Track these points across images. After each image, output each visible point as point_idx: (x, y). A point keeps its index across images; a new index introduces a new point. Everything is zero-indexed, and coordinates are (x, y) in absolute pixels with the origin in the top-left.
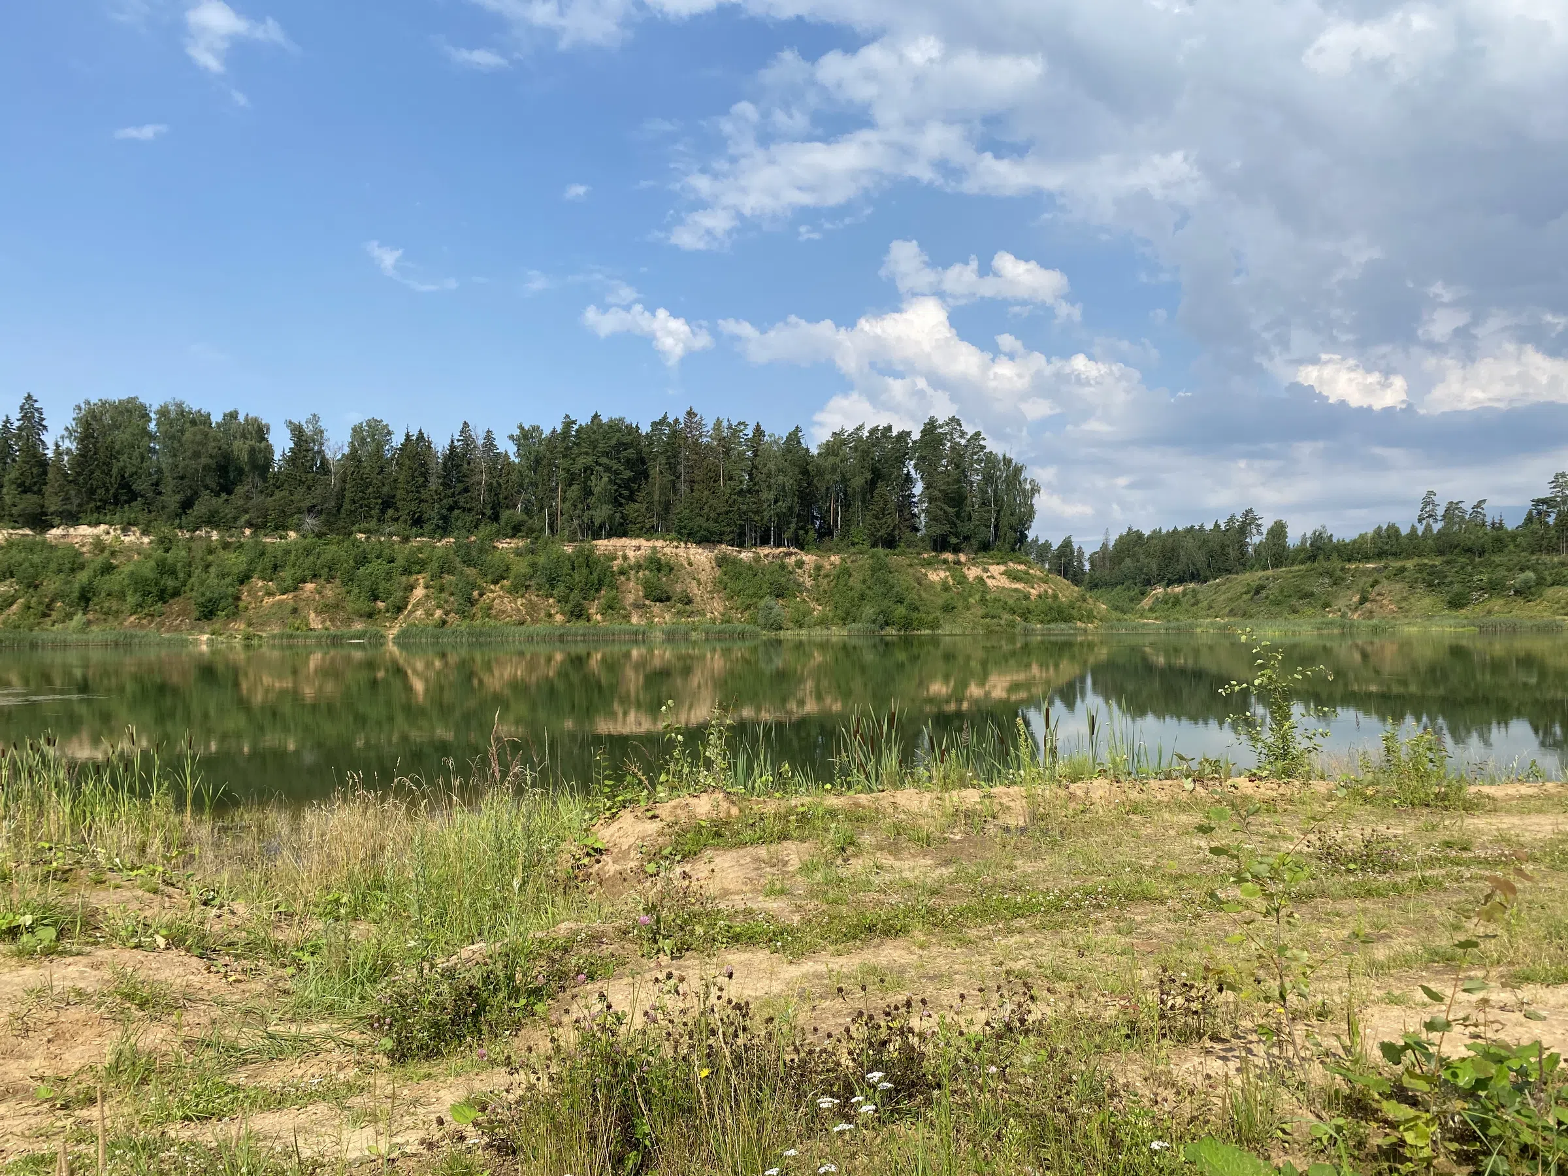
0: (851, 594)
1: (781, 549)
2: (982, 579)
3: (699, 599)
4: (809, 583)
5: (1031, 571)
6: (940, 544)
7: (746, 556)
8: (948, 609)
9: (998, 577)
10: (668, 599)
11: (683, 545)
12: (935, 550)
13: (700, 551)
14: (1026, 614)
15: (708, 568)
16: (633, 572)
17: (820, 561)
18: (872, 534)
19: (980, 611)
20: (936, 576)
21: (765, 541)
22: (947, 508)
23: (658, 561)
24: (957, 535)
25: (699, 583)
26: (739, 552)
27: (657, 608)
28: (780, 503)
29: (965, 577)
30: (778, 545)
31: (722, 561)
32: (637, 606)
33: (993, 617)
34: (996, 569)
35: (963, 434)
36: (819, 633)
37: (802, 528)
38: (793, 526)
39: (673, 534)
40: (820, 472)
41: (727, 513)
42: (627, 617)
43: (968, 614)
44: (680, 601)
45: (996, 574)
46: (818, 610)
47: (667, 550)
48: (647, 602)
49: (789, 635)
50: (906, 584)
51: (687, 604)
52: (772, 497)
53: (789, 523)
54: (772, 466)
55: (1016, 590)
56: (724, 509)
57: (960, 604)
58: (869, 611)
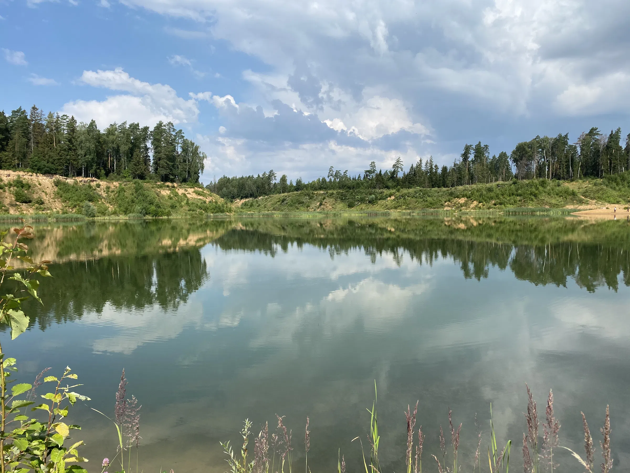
0: (127, 200)
1: (88, 178)
2: (185, 195)
3: (47, 202)
4: (104, 195)
5: (205, 191)
6: (165, 179)
7: (70, 181)
8: (173, 207)
9: (192, 193)
10: (30, 202)
11: (34, 174)
12: (162, 181)
13: (45, 178)
14: (206, 209)
15: (50, 186)
16: (7, 188)
17: (109, 185)
18: (134, 173)
19: (187, 209)
20: (165, 193)
21: (79, 174)
22: (168, 162)
23: (21, 182)
24: (173, 175)
25: (46, 194)
26: (66, 179)
27: (24, 206)
28: (87, 156)
29: (177, 193)
30: (87, 176)
31: (57, 184)
32: (12, 205)
33: (193, 211)
34: (191, 190)
35: (174, 130)
36: (114, 218)
37: (98, 169)
38: (94, 167)
39: (28, 169)
40: (105, 142)
41: (59, 159)
42: (7, 211)
43: (182, 209)
44: (37, 202)
45: (190, 192)
46: (111, 208)
47: (26, 177)
48: (18, 203)
49: (100, 219)
50: (153, 196)
51: (41, 204)
52: (83, 153)
53: (93, 166)
54: (83, 138)
55: (200, 199)
56: (57, 158)
57: (178, 205)
58: (137, 207)
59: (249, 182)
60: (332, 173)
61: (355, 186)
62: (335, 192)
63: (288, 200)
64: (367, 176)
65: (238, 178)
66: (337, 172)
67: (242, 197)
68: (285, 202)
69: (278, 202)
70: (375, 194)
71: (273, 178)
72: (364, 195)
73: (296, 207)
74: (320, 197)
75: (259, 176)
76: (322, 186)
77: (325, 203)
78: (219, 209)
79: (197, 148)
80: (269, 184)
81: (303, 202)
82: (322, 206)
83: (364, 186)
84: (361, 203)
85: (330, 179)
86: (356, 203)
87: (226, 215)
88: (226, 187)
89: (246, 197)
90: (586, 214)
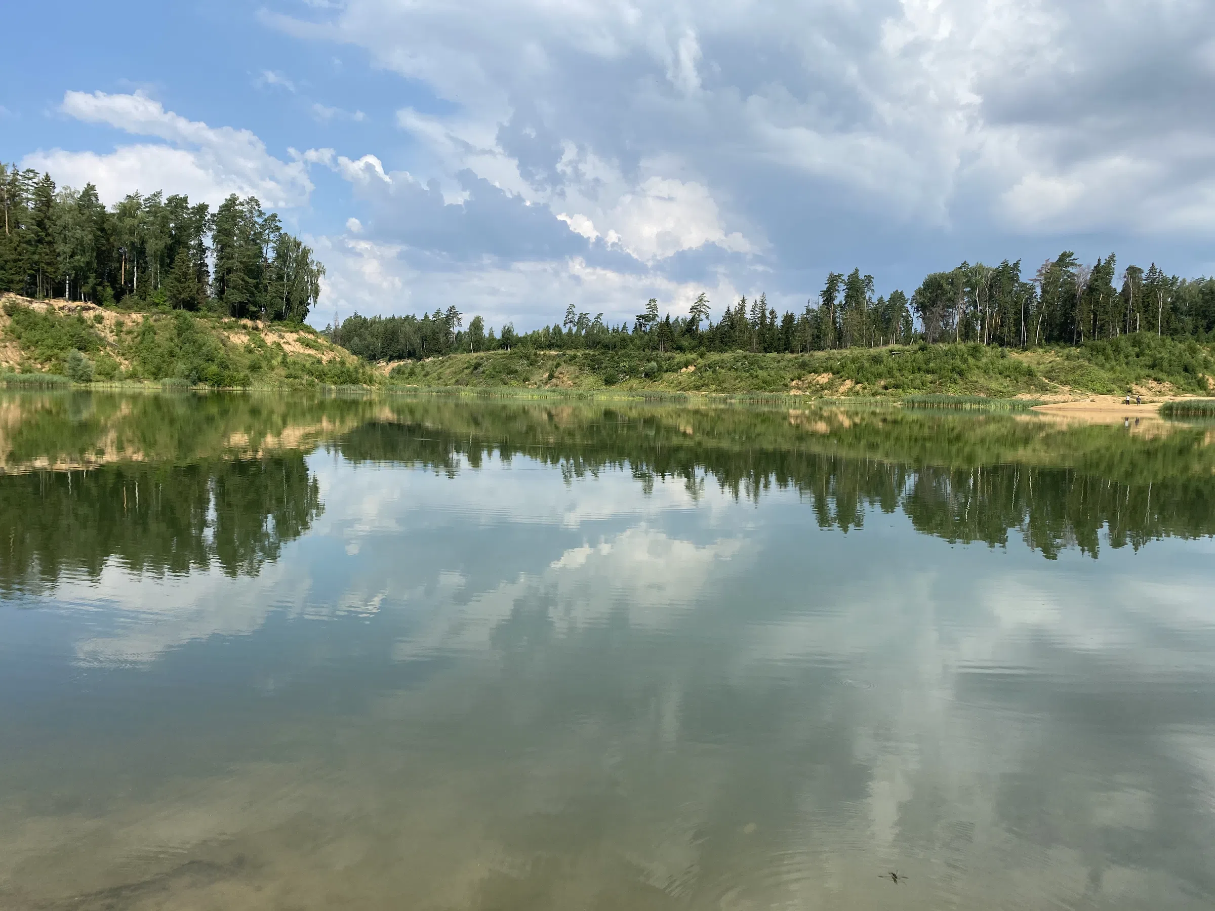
0: (160, 350)
1: (78, 303)
2: (279, 344)
4: (111, 338)
5: (319, 340)
6: (240, 311)
7: (39, 307)
8: (254, 368)
9: (293, 343)
12: (234, 316)
14: (322, 376)
17: (122, 319)
18: (174, 296)
19: (283, 372)
20: (239, 339)
21: (59, 293)
22: (247, 278)
24: (255, 304)
26: (31, 302)
28: (77, 258)
29: (263, 341)
30: (74, 297)
31: (11, 311)
33: (295, 378)
34: (291, 337)
35: (261, 214)
36: (131, 387)
37: (100, 284)
38: (92, 281)
40: (115, 231)
41: (15, 261)
43: (273, 374)
45: (290, 341)
46: (125, 366)
49: (100, 386)
50: (213, 345)
52: (68, 249)
53: (88, 277)
54: (67, 218)
55: (309, 355)
56: (13, 257)
57: (264, 364)
58: (181, 366)
59: (407, 328)
60: (573, 318)
61: (618, 344)
62: (579, 354)
63: (487, 366)
64: (640, 325)
65: (383, 318)
66: (583, 317)
67: (391, 356)
68: (481, 369)
69: (466, 368)
70: (657, 362)
71: (456, 323)
72: (636, 362)
73: (502, 380)
74: (551, 362)
75: (426, 317)
76: (553, 341)
77: (560, 373)
78: (348, 378)
79: (306, 253)
80: (448, 333)
81: (516, 371)
82: (554, 380)
83: (634, 345)
84: (630, 377)
85: (570, 329)
86: (621, 376)
87: (363, 389)
88: (360, 336)
89: (400, 357)
90: (1060, 409)
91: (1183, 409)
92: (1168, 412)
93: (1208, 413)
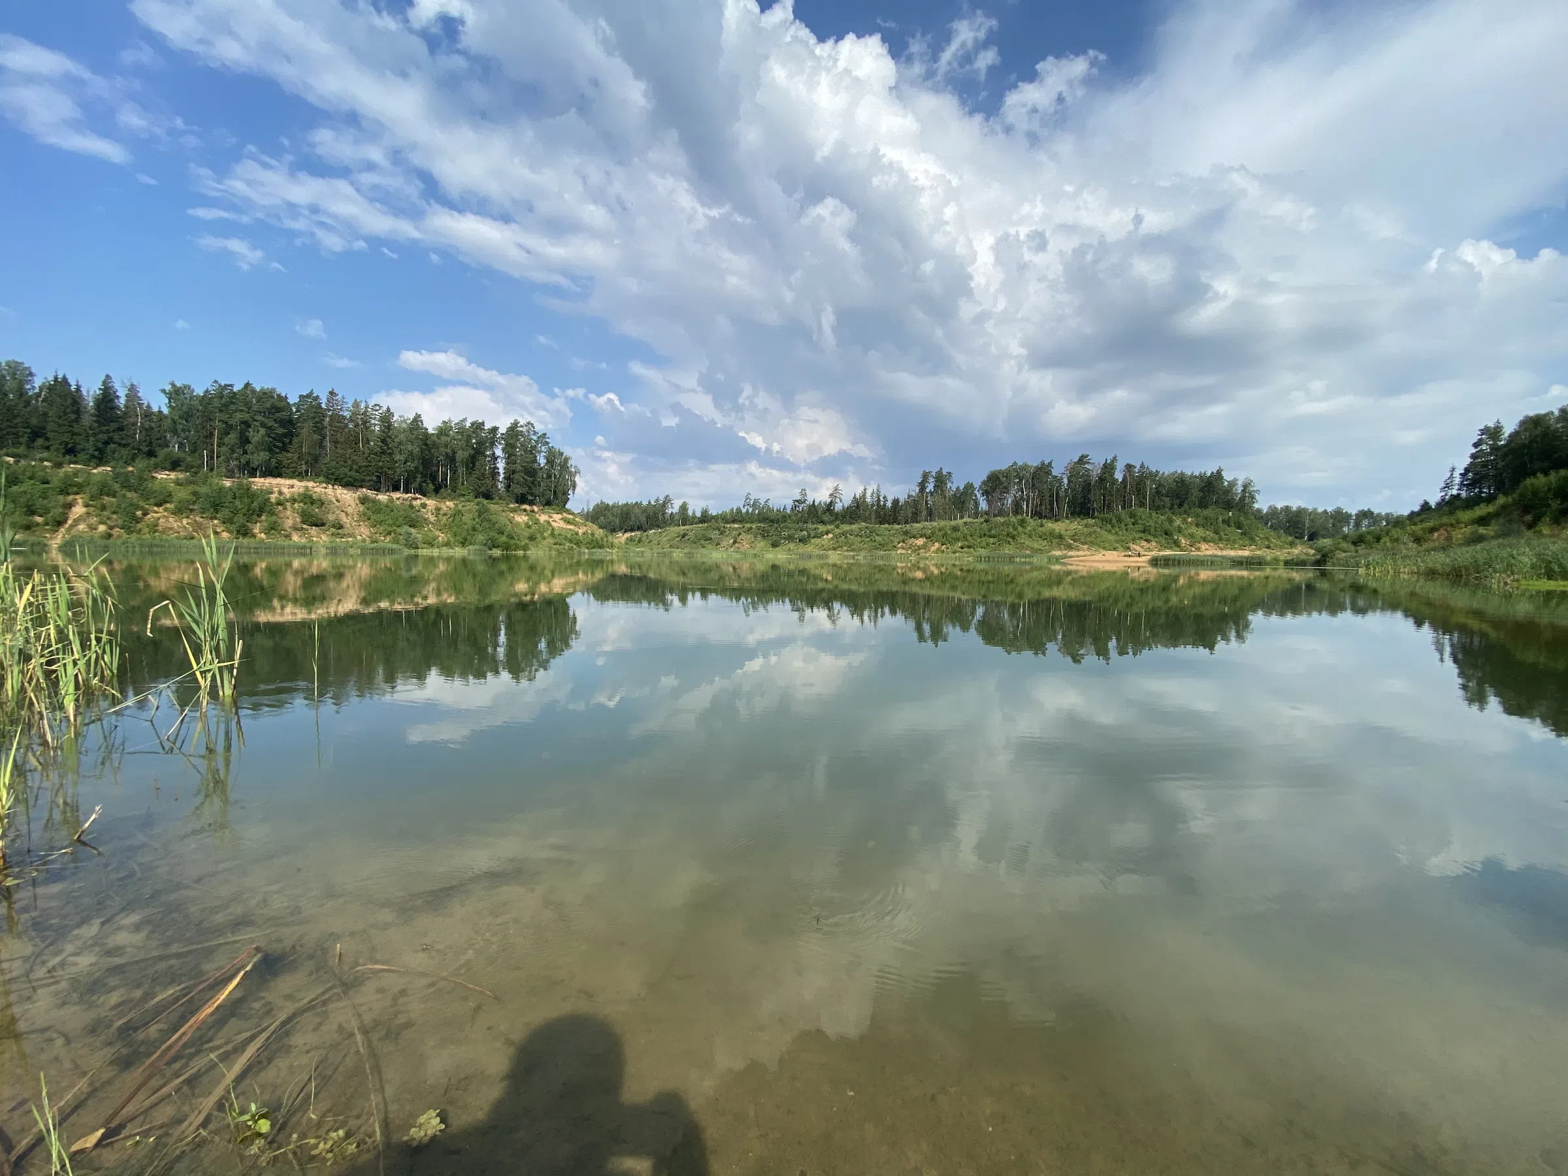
0: (466, 527)
1: (409, 495)
2: (549, 522)
3: (348, 526)
4: (432, 518)
5: (576, 519)
6: (521, 499)
7: (383, 497)
8: (532, 538)
10: (323, 525)
11: (330, 486)
12: (517, 503)
13: (345, 492)
14: (578, 543)
15: (353, 503)
16: (288, 504)
17: (439, 505)
18: (476, 489)
19: (552, 541)
20: (521, 519)
21: (396, 488)
22: (526, 477)
23: (311, 497)
24: (532, 495)
25: (347, 514)
26: (377, 495)
27: (314, 531)
28: (408, 464)
29: (538, 520)
30: (407, 491)
31: (363, 500)
32: (296, 529)
33: (560, 545)
34: (557, 517)
35: (535, 433)
36: (446, 552)
37: (425, 482)
38: (418, 480)
39: (321, 479)
40: (434, 444)
41: (366, 467)
42: (288, 536)
43: (545, 542)
44: (334, 526)
45: (557, 519)
46: (442, 537)
47: (318, 490)
48: (305, 526)
49: (424, 552)
50: (503, 523)
51: (339, 528)
52: (402, 458)
53: (417, 477)
54: (402, 437)
55: (570, 529)
56: (364, 464)
57: (538, 536)
58: (481, 537)
59: (637, 510)
60: (749, 502)
61: (780, 519)
62: (754, 526)
63: (691, 535)
64: (795, 507)
65: (620, 504)
66: (756, 501)
67: (626, 529)
68: (687, 538)
69: (677, 537)
70: (807, 531)
71: (670, 506)
72: (793, 531)
73: (701, 544)
74: (734, 532)
75: (650, 502)
76: (736, 518)
77: (741, 540)
78: (597, 545)
79: (567, 460)
80: (664, 513)
81: (711, 539)
82: (737, 544)
83: (791, 520)
84: (789, 542)
85: (748, 510)
86: (782, 541)
87: (607, 552)
88: (605, 516)
89: (632, 530)
90: (1081, 561)
91: (1165, 560)
92: (1155, 562)
93: (1182, 563)
